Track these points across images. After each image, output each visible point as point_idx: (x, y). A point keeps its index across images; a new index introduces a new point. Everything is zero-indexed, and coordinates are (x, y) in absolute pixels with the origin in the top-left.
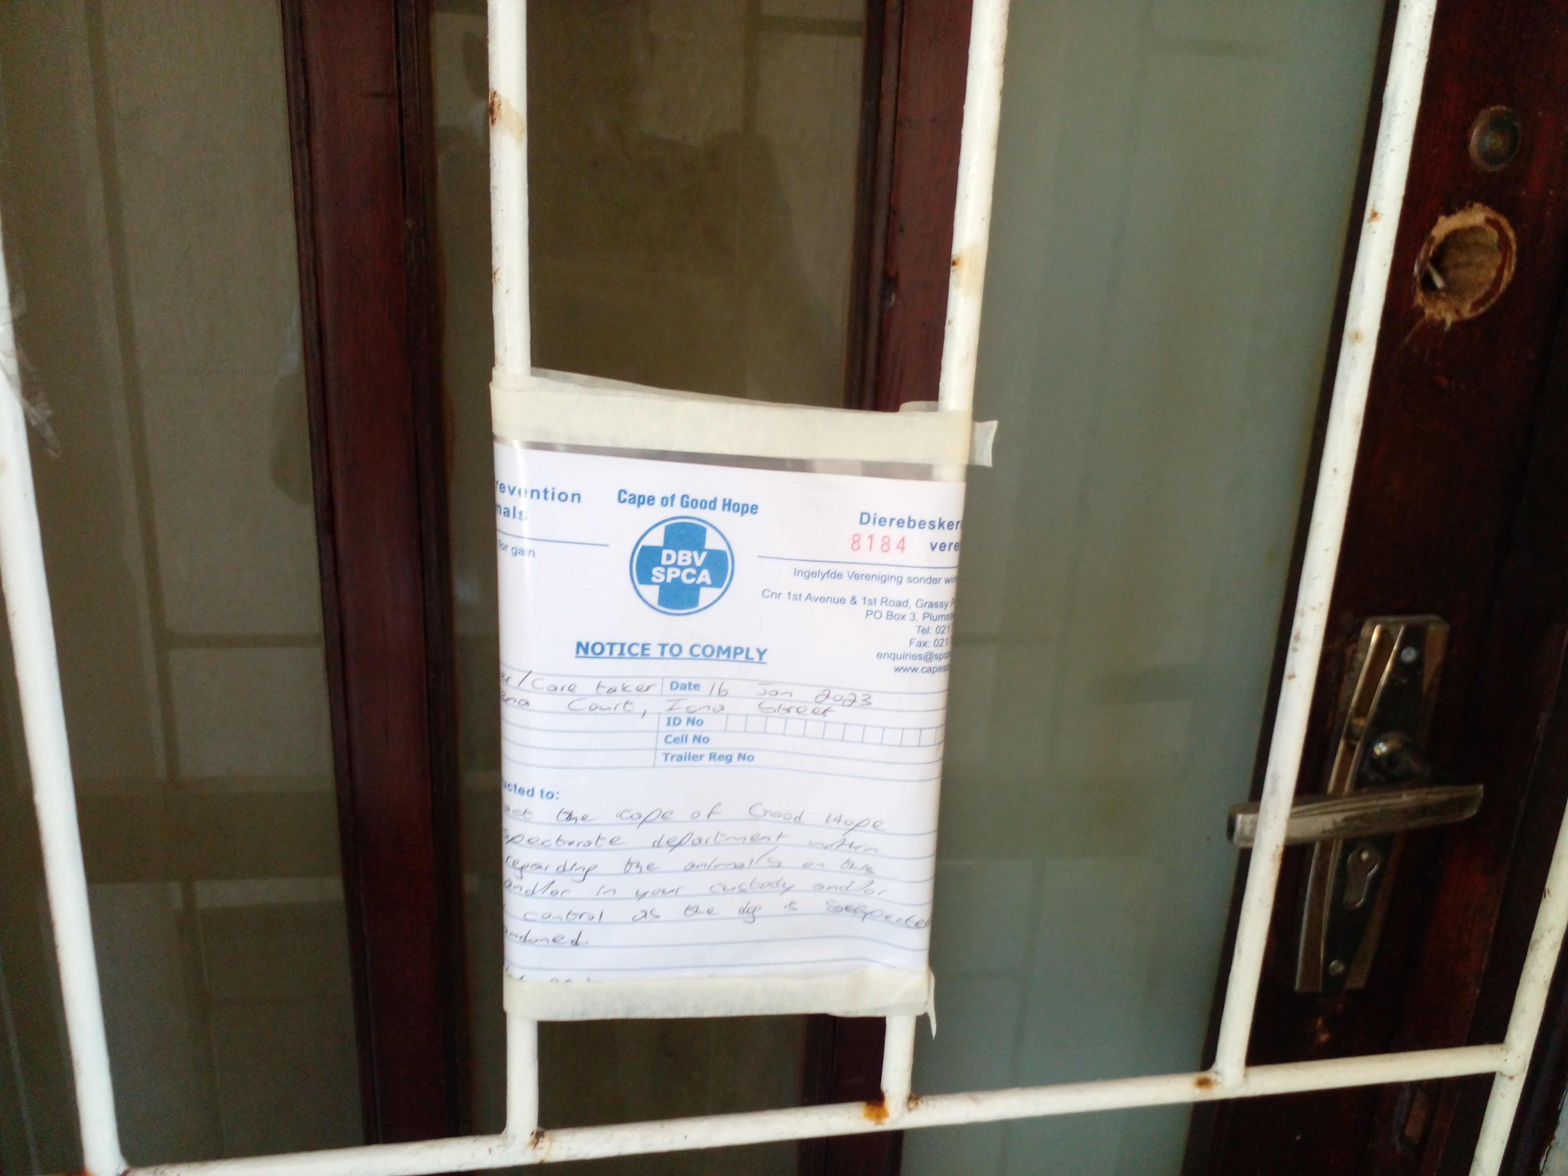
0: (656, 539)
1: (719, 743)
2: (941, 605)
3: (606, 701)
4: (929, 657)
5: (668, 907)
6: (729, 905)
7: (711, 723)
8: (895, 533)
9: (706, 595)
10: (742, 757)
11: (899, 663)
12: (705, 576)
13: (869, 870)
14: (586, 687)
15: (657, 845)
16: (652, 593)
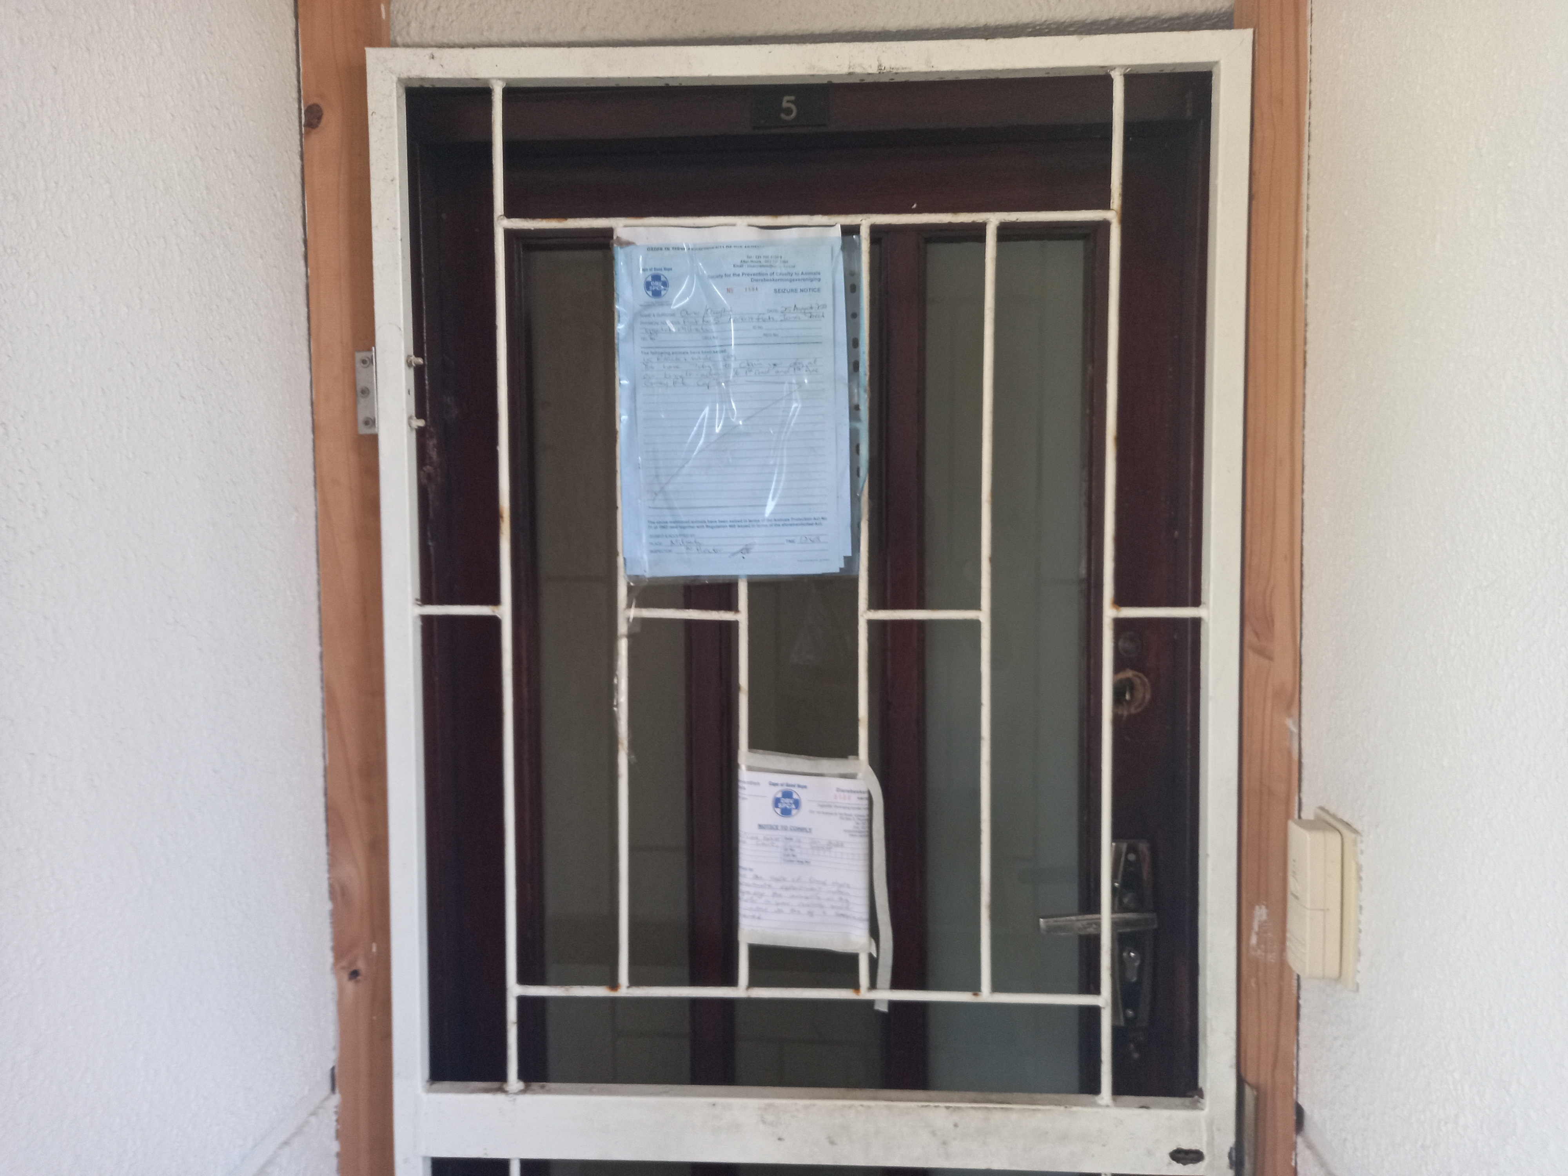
0: (779, 795)
1: (800, 857)
2: (863, 816)
3: (766, 842)
4: (860, 832)
5: (786, 909)
6: (804, 910)
7: (797, 851)
8: (847, 794)
9: (794, 812)
10: (807, 862)
11: (852, 833)
12: (793, 806)
13: (847, 901)
14: (761, 837)
15: (782, 888)
16: (778, 811)
